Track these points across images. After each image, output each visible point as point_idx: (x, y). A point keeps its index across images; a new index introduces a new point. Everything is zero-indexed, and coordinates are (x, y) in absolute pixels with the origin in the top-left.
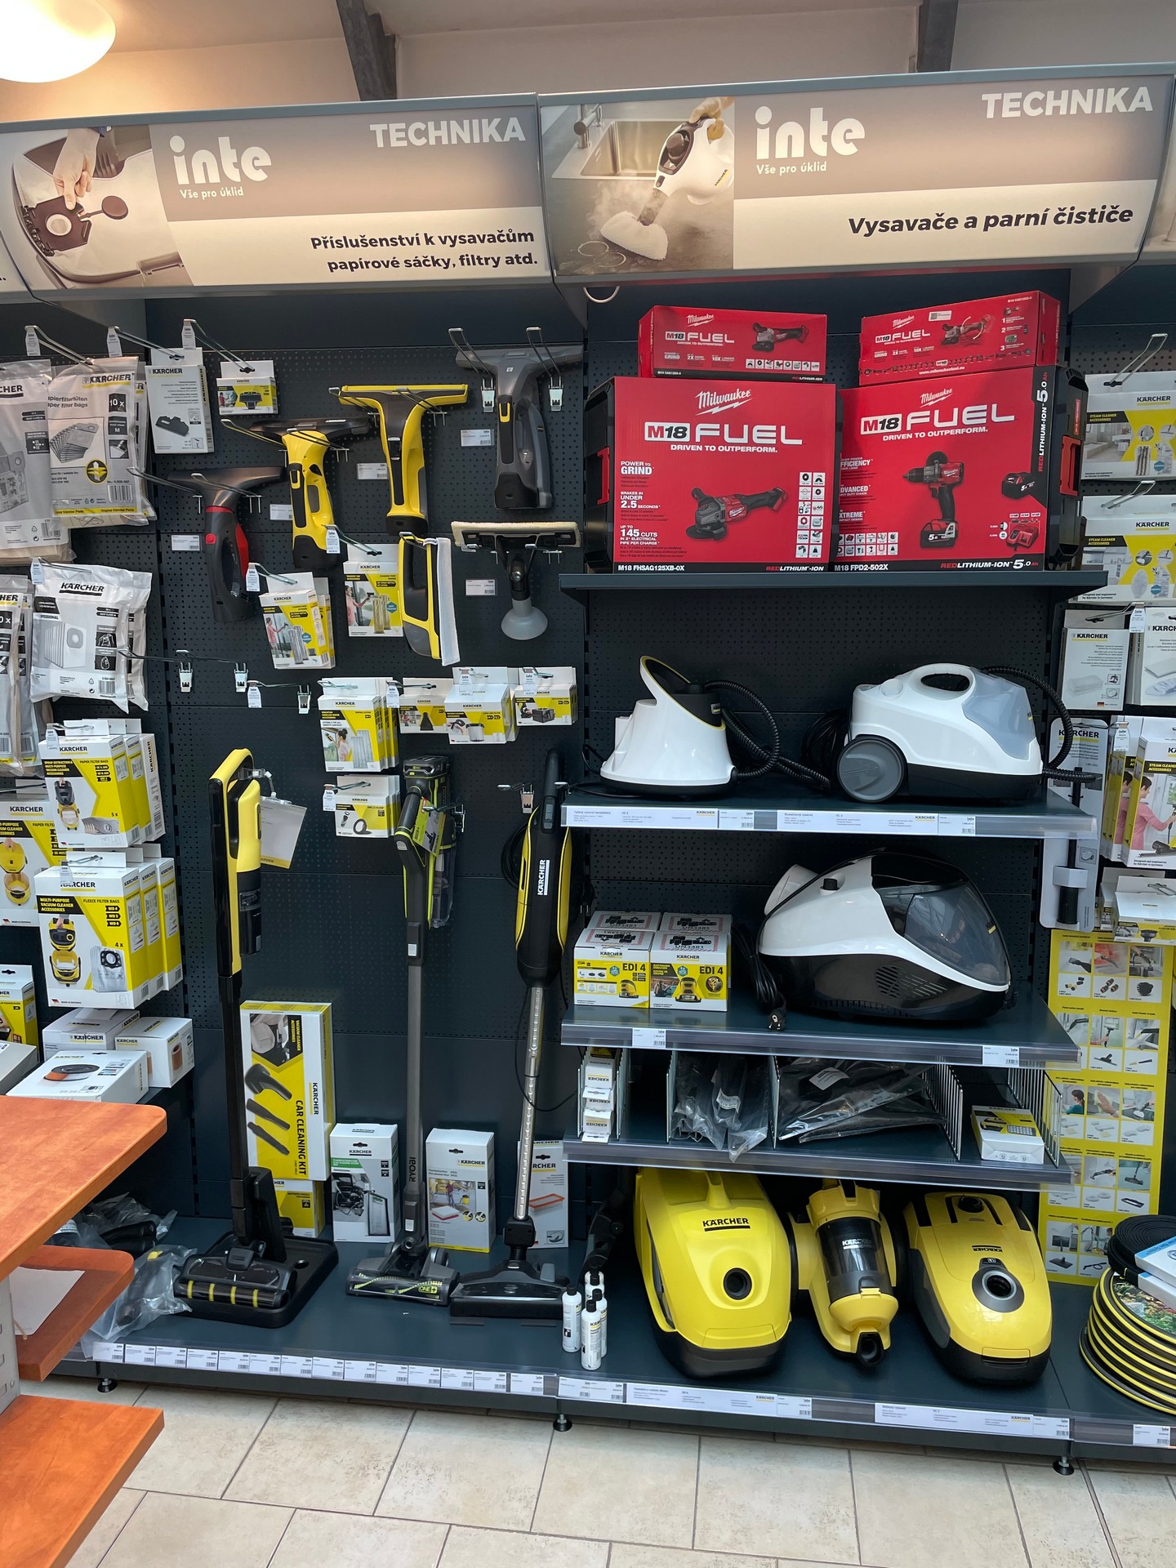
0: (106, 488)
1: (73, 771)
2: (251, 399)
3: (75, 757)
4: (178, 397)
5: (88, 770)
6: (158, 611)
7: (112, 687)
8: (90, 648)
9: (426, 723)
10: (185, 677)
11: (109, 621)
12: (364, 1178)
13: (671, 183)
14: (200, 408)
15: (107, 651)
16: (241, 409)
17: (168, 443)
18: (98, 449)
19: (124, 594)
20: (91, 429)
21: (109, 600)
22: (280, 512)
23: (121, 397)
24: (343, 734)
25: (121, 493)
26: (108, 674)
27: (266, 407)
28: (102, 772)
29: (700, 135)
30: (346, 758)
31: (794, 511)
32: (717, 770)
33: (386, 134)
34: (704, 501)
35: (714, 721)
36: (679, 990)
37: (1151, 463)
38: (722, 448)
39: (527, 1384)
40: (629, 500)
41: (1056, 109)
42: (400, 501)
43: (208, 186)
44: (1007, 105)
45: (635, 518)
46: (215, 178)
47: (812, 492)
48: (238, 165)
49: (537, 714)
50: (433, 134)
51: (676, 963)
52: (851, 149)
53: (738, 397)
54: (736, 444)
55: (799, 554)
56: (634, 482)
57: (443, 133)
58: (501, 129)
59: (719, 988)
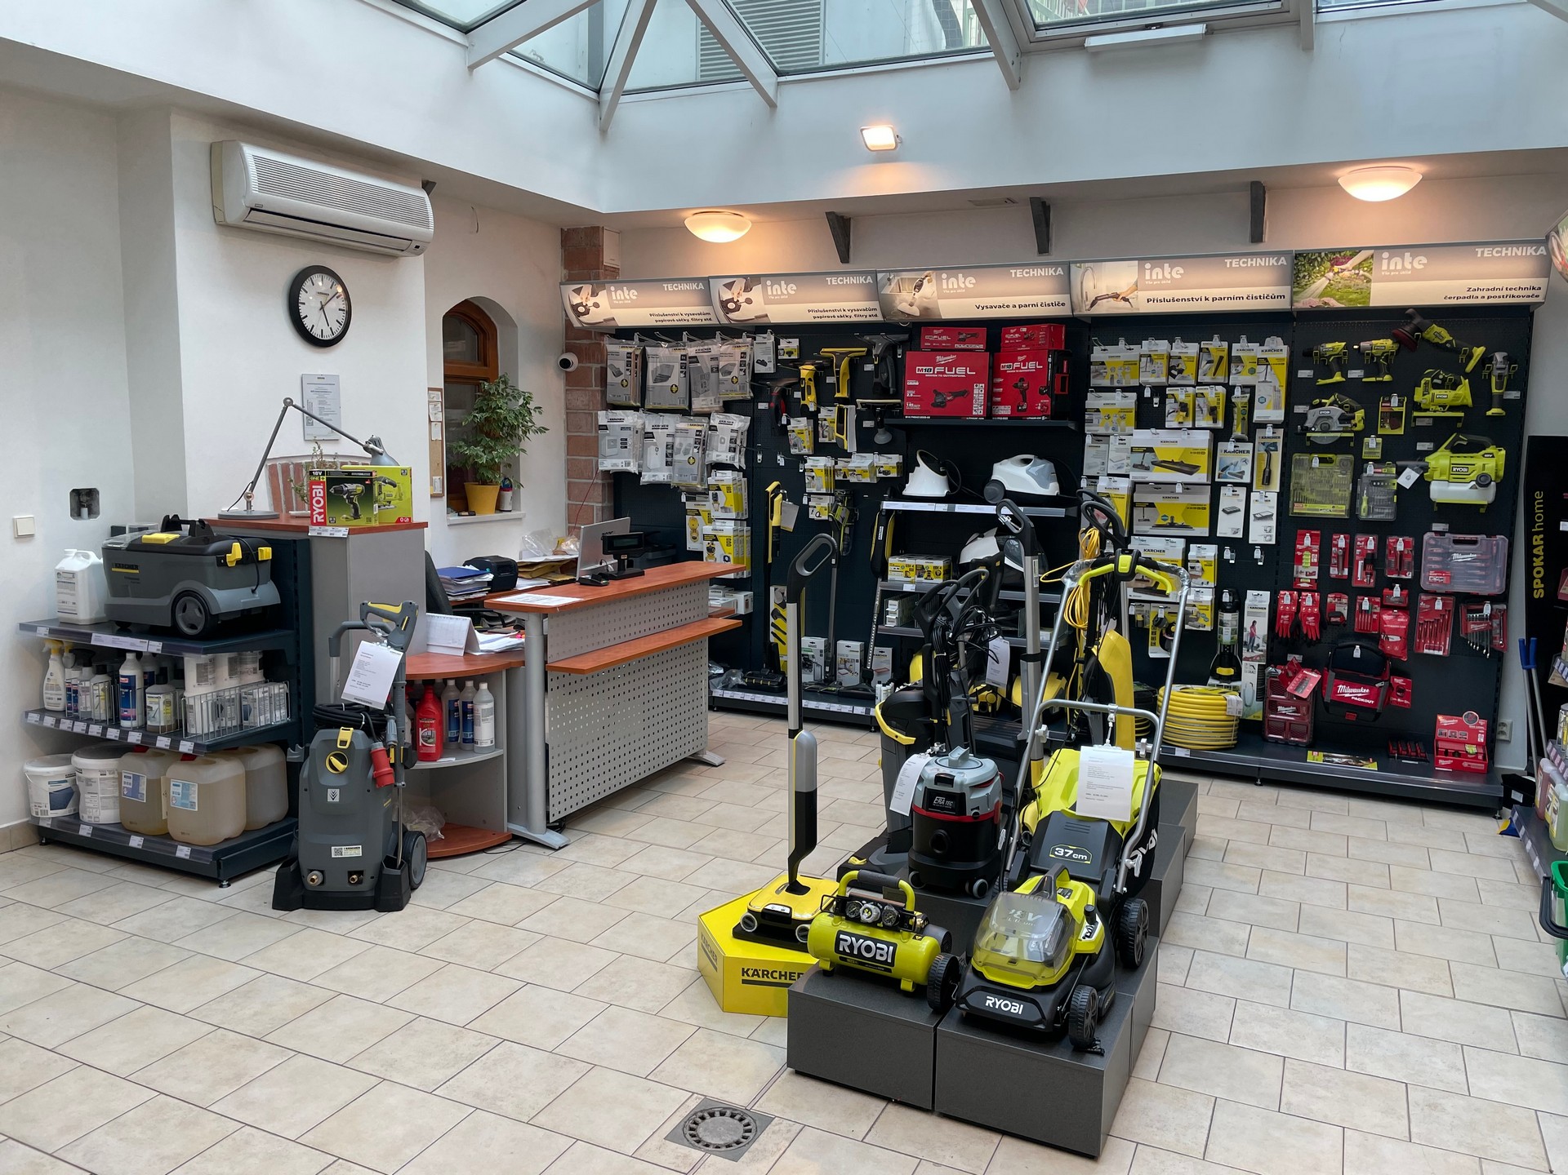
0: (737, 386)
1: (719, 489)
2: (790, 353)
3: (720, 483)
4: (764, 353)
5: (724, 489)
6: (751, 432)
7: (734, 459)
8: (727, 444)
9: (845, 476)
10: (759, 457)
11: (735, 434)
12: (813, 656)
13: (918, 295)
14: (772, 355)
15: (733, 445)
16: (786, 357)
17: (760, 369)
18: (735, 372)
19: (740, 424)
20: (734, 365)
21: (735, 426)
22: (797, 395)
23: (745, 353)
24: (813, 477)
25: (742, 388)
26: (733, 454)
27: (795, 356)
28: (729, 489)
29: (925, 281)
30: (813, 487)
31: (972, 398)
32: (942, 491)
33: (831, 281)
34: (937, 393)
35: (942, 474)
36: (925, 575)
37: (1115, 381)
38: (945, 376)
39: (860, 710)
40: (910, 394)
41: (1034, 274)
42: (839, 392)
43: (777, 295)
44: (1018, 273)
45: (911, 400)
46: (779, 293)
47: (979, 391)
48: (786, 289)
49: (884, 472)
50: (845, 281)
51: (925, 565)
52: (972, 286)
53: (951, 358)
54: (949, 374)
55: (974, 413)
56: (911, 388)
57: (848, 280)
58: (865, 280)
59: (940, 574)
